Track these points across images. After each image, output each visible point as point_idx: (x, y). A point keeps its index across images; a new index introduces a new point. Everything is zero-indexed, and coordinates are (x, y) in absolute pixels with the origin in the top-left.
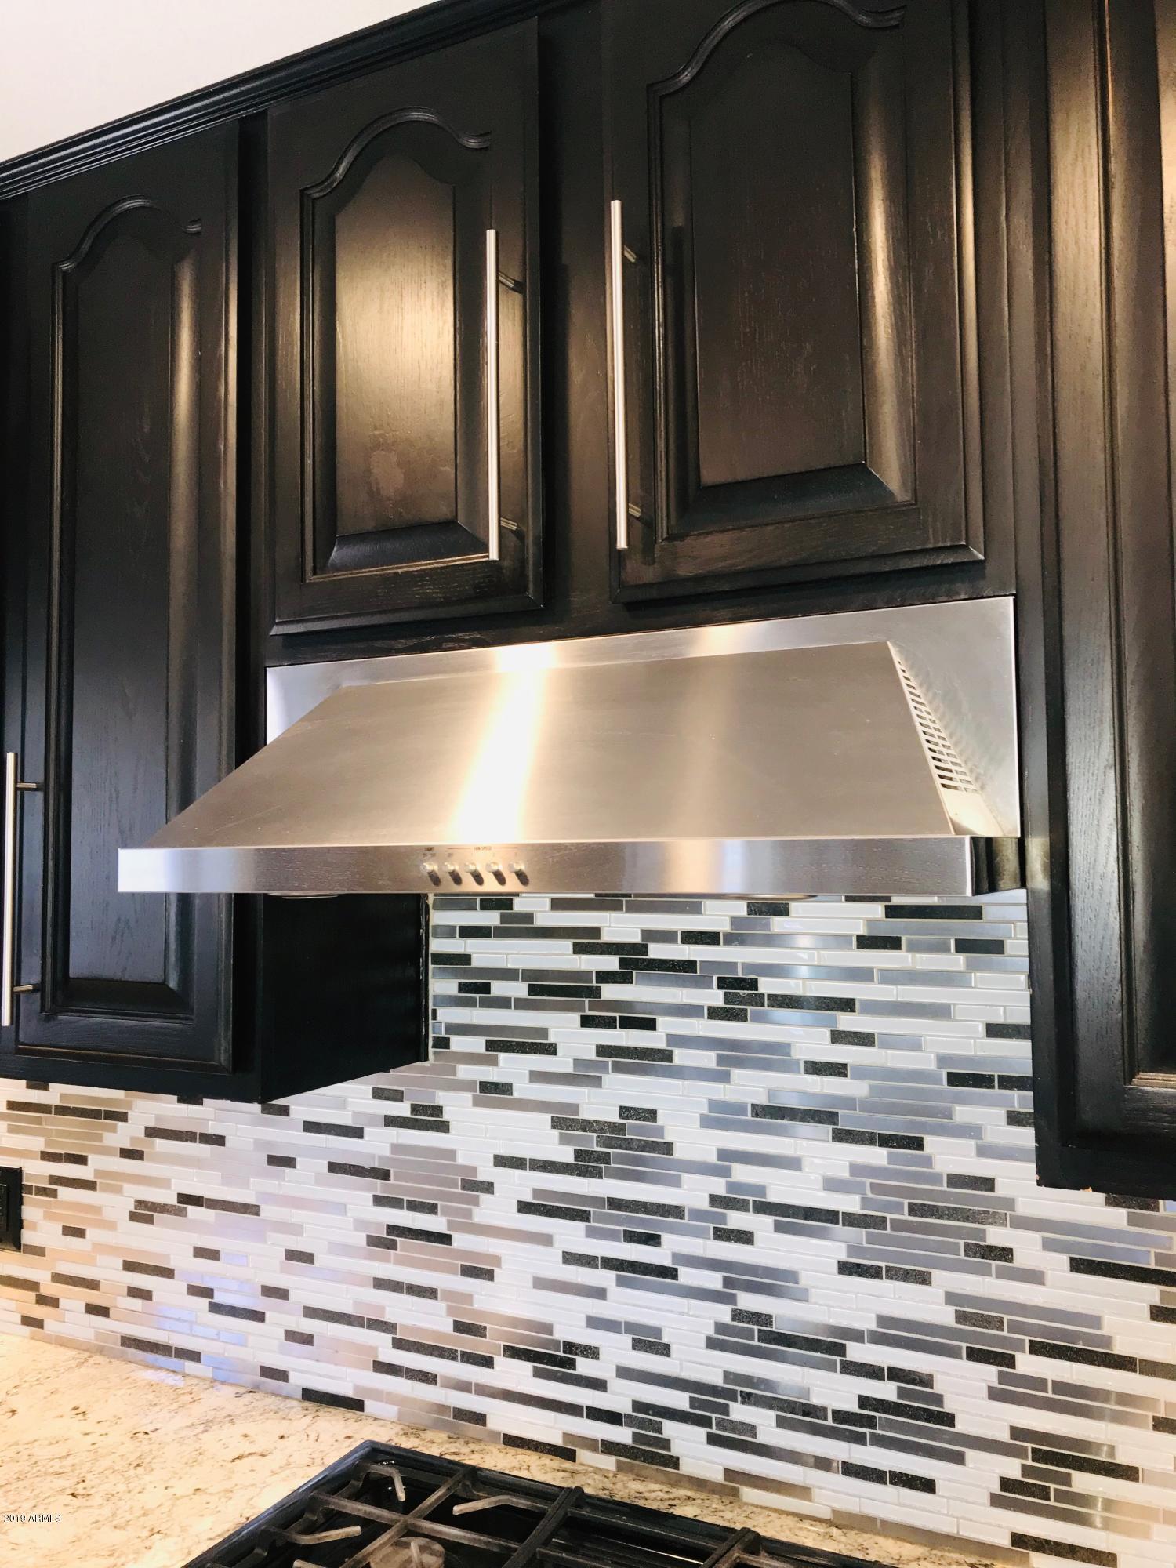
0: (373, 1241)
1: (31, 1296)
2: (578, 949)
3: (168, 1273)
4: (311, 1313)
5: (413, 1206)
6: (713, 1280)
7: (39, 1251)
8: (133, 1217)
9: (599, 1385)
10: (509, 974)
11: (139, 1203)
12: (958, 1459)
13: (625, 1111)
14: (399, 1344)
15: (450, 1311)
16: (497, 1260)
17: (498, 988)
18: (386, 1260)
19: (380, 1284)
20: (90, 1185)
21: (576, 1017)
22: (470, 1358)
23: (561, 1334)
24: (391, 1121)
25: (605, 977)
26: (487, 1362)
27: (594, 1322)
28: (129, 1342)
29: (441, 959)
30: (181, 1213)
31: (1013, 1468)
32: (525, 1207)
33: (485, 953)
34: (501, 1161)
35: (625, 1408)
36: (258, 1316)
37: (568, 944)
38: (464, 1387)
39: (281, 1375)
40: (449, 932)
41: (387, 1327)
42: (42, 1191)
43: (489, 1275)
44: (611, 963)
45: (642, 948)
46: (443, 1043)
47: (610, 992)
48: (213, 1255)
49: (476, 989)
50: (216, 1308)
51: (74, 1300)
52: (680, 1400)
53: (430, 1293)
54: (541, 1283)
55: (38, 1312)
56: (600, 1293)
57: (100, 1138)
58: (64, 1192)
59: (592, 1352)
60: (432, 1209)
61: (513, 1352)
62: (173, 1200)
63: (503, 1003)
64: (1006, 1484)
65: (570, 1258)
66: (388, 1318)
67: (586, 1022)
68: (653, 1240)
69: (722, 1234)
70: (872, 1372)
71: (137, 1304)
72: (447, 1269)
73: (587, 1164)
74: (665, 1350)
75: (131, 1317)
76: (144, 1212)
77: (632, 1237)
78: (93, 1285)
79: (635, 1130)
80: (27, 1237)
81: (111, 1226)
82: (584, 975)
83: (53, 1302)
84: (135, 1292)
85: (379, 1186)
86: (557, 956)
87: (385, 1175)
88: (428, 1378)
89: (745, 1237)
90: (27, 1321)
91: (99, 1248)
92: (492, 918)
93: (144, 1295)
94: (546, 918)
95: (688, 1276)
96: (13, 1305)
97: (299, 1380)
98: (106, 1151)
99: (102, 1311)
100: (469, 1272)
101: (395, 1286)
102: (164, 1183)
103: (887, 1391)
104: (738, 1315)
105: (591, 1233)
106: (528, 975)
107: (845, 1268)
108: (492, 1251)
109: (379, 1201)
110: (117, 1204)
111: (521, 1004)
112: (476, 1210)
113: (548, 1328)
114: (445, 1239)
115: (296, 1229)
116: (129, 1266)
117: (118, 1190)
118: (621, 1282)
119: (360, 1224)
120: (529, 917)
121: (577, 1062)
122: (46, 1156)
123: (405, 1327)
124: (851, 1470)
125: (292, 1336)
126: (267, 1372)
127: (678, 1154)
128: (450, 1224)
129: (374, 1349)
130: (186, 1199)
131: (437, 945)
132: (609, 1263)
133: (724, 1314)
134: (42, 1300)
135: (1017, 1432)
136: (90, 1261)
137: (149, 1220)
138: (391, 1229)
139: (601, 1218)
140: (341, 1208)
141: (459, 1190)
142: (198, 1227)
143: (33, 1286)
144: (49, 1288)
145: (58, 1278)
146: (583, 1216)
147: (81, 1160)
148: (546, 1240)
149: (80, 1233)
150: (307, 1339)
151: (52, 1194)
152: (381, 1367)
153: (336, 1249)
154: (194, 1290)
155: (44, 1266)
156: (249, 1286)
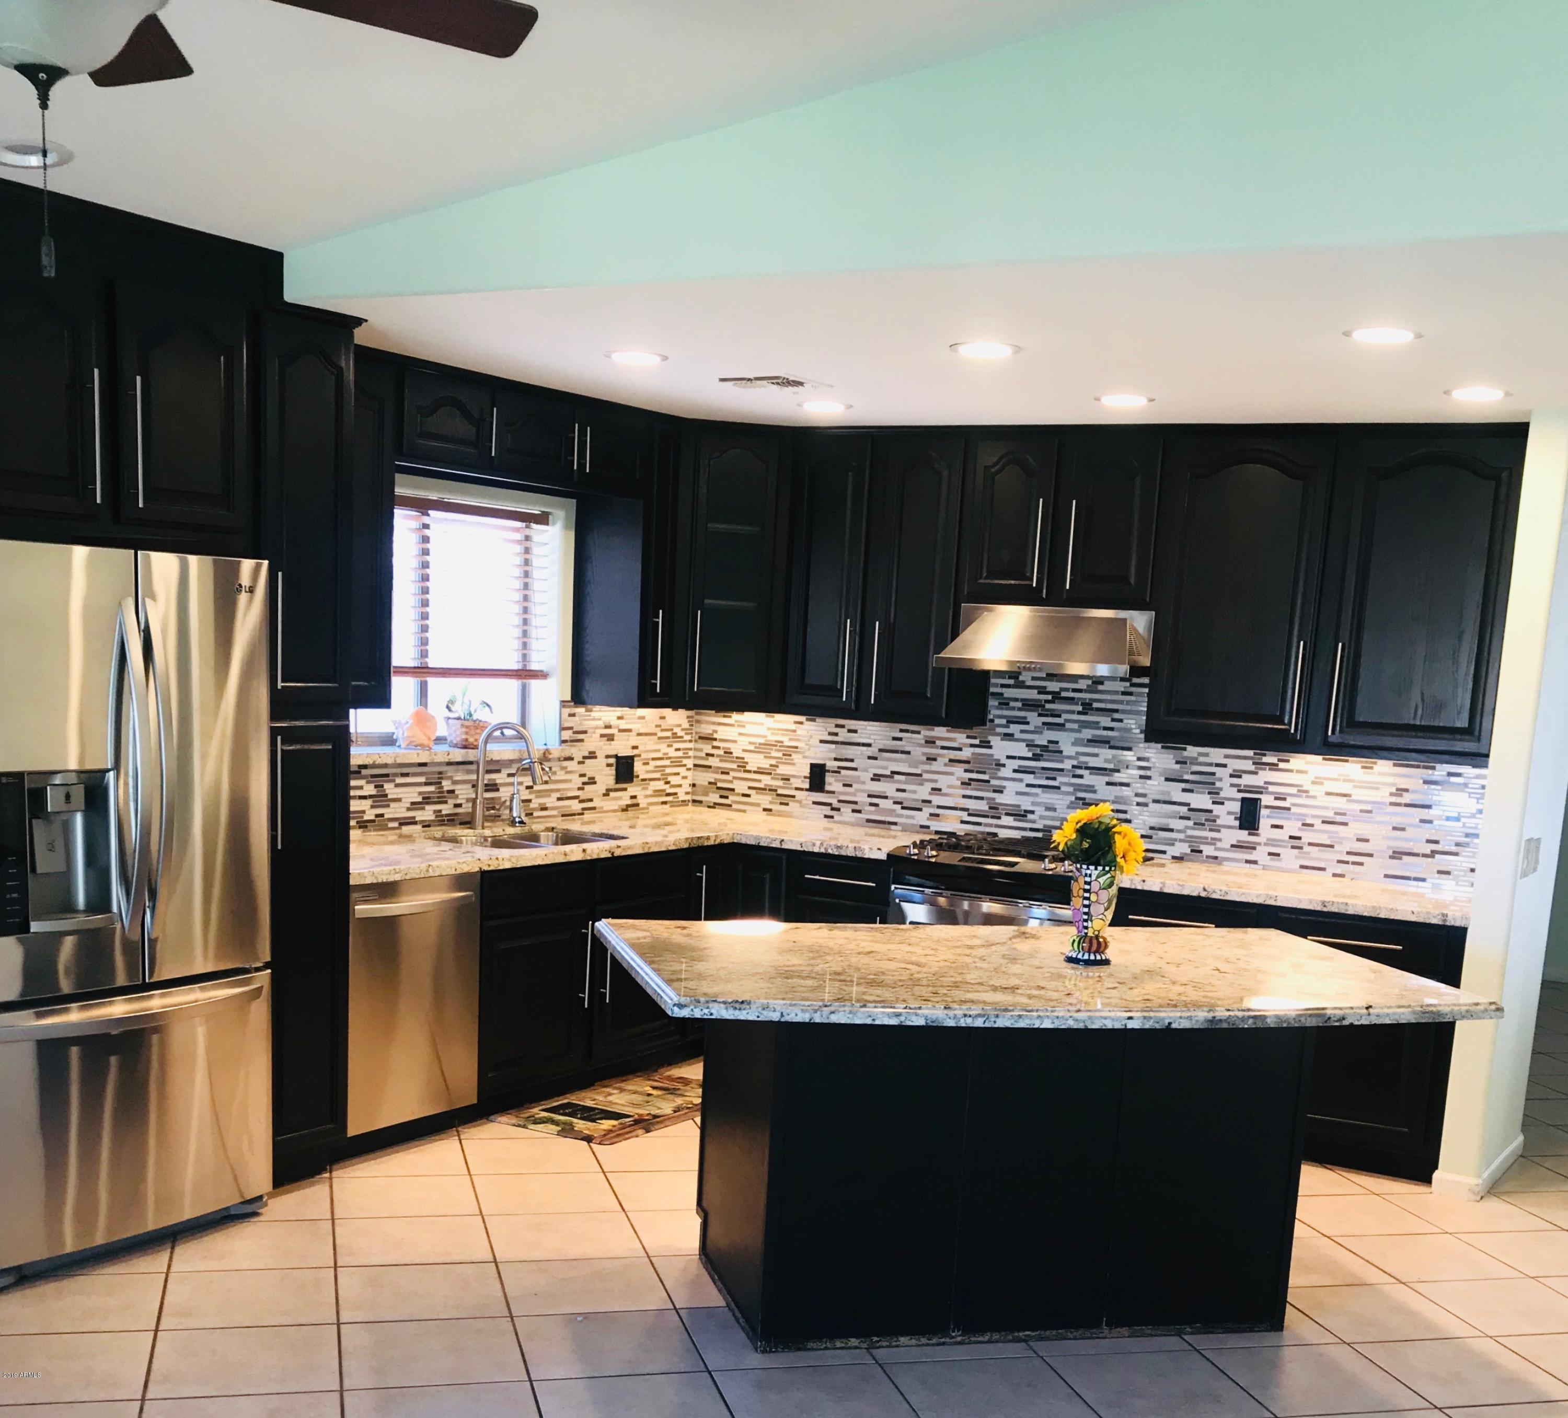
0: (963, 783)
1: (828, 808)
2: (1039, 693)
3: (886, 797)
4: (939, 807)
5: (978, 772)
6: (1071, 789)
7: (832, 792)
8: (872, 779)
9: (1034, 822)
10: (1016, 700)
11: (875, 775)
13: (1049, 742)
14: (969, 815)
15: (988, 803)
16: (1004, 787)
17: (1012, 704)
18: (967, 789)
19: (964, 796)
20: (855, 769)
21: (1036, 714)
22: (993, 817)
23: (1023, 808)
24: (972, 746)
25: (1047, 701)
26: (999, 818)
27: (1033, 804)
28: (868, 821)
29: (994, 694)
30: (892, 777)
32: (1015, 771)
33: (1009, 693)
34: (1008, 757)
35: (1041, 827)
36: (919, 810)
37: (1036, 691)
38: (991, 825)
40: (996, 685)
41: (966, 810)
42: (833, 772)
43: (1001, 792)
44: (1050, 697)
45: (1059, 693)
46: (992, 721)
47: (1048, 706)
48: (904, 791)
49: (1004, 704)
50: (903, 808)
51: (847, 808)
53: (982, 798)
54: (1018, 793)
55: (832, 813)
56: (1036, 795)
58: (843, 772)
59: (1032, 812)
60: (984, 773)
61: (1007, 814)
62: (889, 773)
63: (1013, 709)
64: (1142, 836)
65: (1028, 785)
66: (967, 807)
67: (1040, 715)
68: (1054, 779)
69: (1075, 776)
71: (873, 808)
72: (988, 791)
73: (1036, 758)
74: (1055, 810)
75: (871, 813)
76: (876, 778)
77: (1047, 778)
78: (856, 803)
79: (1052, 747)
80: (827, 788)
81: (864, 783)
82: (1040, 701)
83: (838, 810)
84: (871, 804)
85: (966, 766)
86: (1033, 694)
87: (968, 762)
88: (979, 824)
89: (1081, 777)
90: (826, 816)
91: (857, 790)
92: (1012, 682)
93: (876, 805)
94: (1030, 683)
95: (1063, 788)
96: (820, 812)
97: (933, 828)
98: (862, 757)
99: (859, 812)
100: (995, 791)
101: (970, 797)
102: (886, 768)
104: (1077, 798)
105: (1035, 778)
106: (1022, 700)
108: (1004, 784)
109: (966, 771)
110: (866, 776)
111: (1020, 709)
112: (999, 773)
113: (1019, 806)
114: (988, 781)
115: (935, 781)
116: (869, 796)
117: (866, 771)
118: (1043, 792)
119: (959, 778)
120: (1023, 682)
121: (1035, 727)
122: (836, 759)
123: (972, 809)
125: (931, 815)
126: (922, 827)
127: (1064, 753)
128: (990, 778)
129: (961, 817)
130: (893, 773)
131: (992, 690)
132: (1040, 786)
133: (1073, 798)
134: (833, 809)
136: (854, 795)
137: (879, 780)
138: (970, 779)
139: (1039, 773)
140: (952, 774)
141: (994, 767)
142: (899, 782)
143: (830, 804)
144: (835, 804)
145: (840, 801)
146: (1033, 773)
147: (851, 760)
148: (1021, 780)
149: (850, 786)
150: (938, 815)
151: (839, 772)
152: (963, 822)
153: (949, 787)
154: (895, 803)
155: (834, 797)
156: (917, 800)
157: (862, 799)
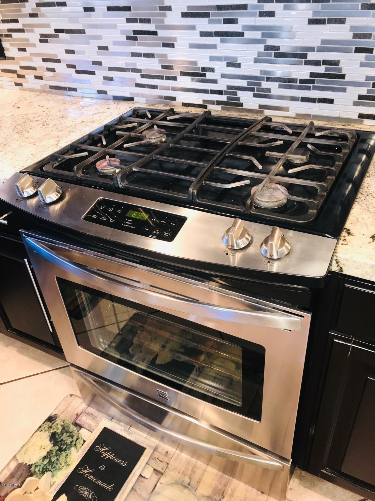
0: (128, 38)
1: (15, 75)
3: (58, 61)
4: (110, 69)
5: (142, 21)
6: (257, 35)
7: (12, 58)
8: (41, 41)
9: (214, 81)
11: (42, 35)
12: (344, 90)
14: (143, 76)
15: (160, 61)
16: (175, 39)
18: (134, 45)
19: (133, 55)
22: (168, 78)
23: (200, 65)
26: (174, 79)
27: (212, 59)
28: (52, 87)
30: (57, 37)
31: (364, 91)
32: (184, 15)
35: (224, 88)
36: (93, 73)
38: (167, 89)
39: (105, 92)
41: (138, 71)
42: (7, 36)
43: (172, 45)
48: (72, 52)
50: (78, 72)
51: (30, 75)
52: (244, 83)
53: (151, 56)
54: (192, 46)
55: (20, 80)
56: (214, 47)
57: (20, 11)
58: (14, 35)
59: (212, 70)
60: (148, 21)
61: (183, 74)
62: (53, 32)
64: (361, 97)
65: (203, 34)
66: (138, 67)
68: (234, 21)
69: (263, 14)
70: (316, 63)
71: (51, 74)
72: (157, 45)
74: (238, 65)
75: (50, 79)
76: (44, 39)
77: (227, 21)
78: (34, 69)
80: (7, 54)
81: (34, 45)
83: (23, 76)
84: (49, 70)
85: (127, 14)
87: (128, 9)
88: (154, 87)
89: (271, 14)
90: (17, 84)
91: (32, 54)
93: (53, 70)
95: (248, 35)
96: (10, 79)
97: (111, 93)
98: (24, 16)
99: (40, 78)
100: (165, 45)
101: (139, 55)
102: (48, 26)
103: (321, 69)
104: (267, 48)
105: (210, 22)
107: (312, 22)
108: (174, 36)
109: (129, 21)
110: (34, 37)
112: (166, 19)
113: (195, 63)
114: (155, 33)
115: (99, 37)
116: (44, 60)
117: (32, 31)
118: (222, 41)
119: (123, 32)
123: (144, 70)
124: (304, 99)
125: (105, 78)
126: (100, 92)
128: (157, 27)
129: (135, 79)
130: (58, 31)
132: (218, 34)
133: (261, 48)
134: (19, 76)
135: (368, 78)
136: (30, 60)
137: (46, 41)
138: (135, 32)
139: (215, 15)
140: (114, 26)
141: (158, 11)
142: (64, 41)
143: (14, 72)
145: (22, 68)
146: (207, 15)
147: (16, 21)
148: (193, 28)
149: (24, 50)
150: (111, 79)
151: (10, 36)
152: (138, 85)
153: (116, 43)
154: (69, 66)
155: (16, 64)
156: (86, 62)
157: (38, 62)
